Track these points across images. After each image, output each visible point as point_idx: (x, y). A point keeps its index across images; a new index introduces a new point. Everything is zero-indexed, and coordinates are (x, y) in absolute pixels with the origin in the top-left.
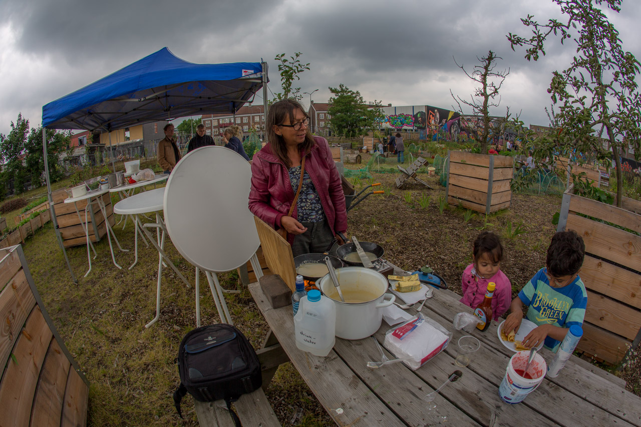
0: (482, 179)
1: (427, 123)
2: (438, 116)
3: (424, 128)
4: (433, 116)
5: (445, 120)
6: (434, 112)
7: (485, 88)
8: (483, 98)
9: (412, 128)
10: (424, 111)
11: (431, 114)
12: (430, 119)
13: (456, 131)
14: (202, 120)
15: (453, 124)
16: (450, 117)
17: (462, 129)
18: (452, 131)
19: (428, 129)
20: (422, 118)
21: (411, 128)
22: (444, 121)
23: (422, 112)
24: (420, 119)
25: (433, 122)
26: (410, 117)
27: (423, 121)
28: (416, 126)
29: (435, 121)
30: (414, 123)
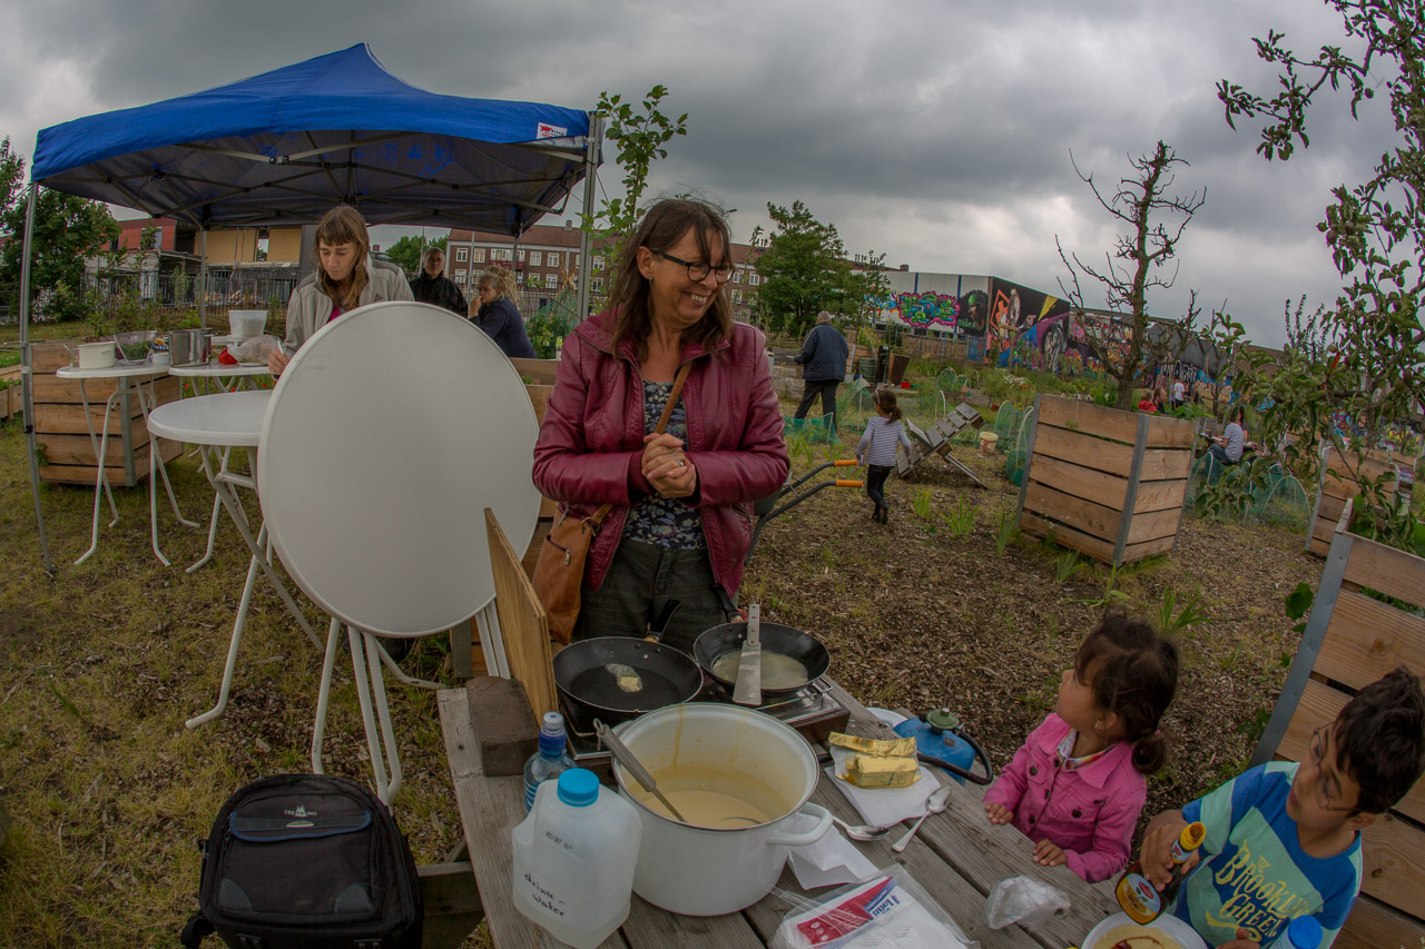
0: (1114, 475)
1: (989, 321)
2: (1017, 305)
3: (981, 333)
4: (1005, 304)
5: (1034, 316)
6: (1008, 295)
7: (1141, 239)
8: (1132, 266)
9: (952, 331)
10: (985, 291)
11: (1000, 299)
12: (997, 310)
13: (1056, 346)
14: (449, 244)
15: (1050, 328)
16: (1045, 311)
17: (1072, 343)
18: (1048, 347)
19: (989, 337)
20: (977, 306)
21: (950, 329)
22: (1030, 319)
23: (980, 292)
24: (973, 309)
25: (1003, 320)
26: (950, 302)
27: (981, 315)
28: (961, 327)
29: (1008, 317)
30: (957, 318)
